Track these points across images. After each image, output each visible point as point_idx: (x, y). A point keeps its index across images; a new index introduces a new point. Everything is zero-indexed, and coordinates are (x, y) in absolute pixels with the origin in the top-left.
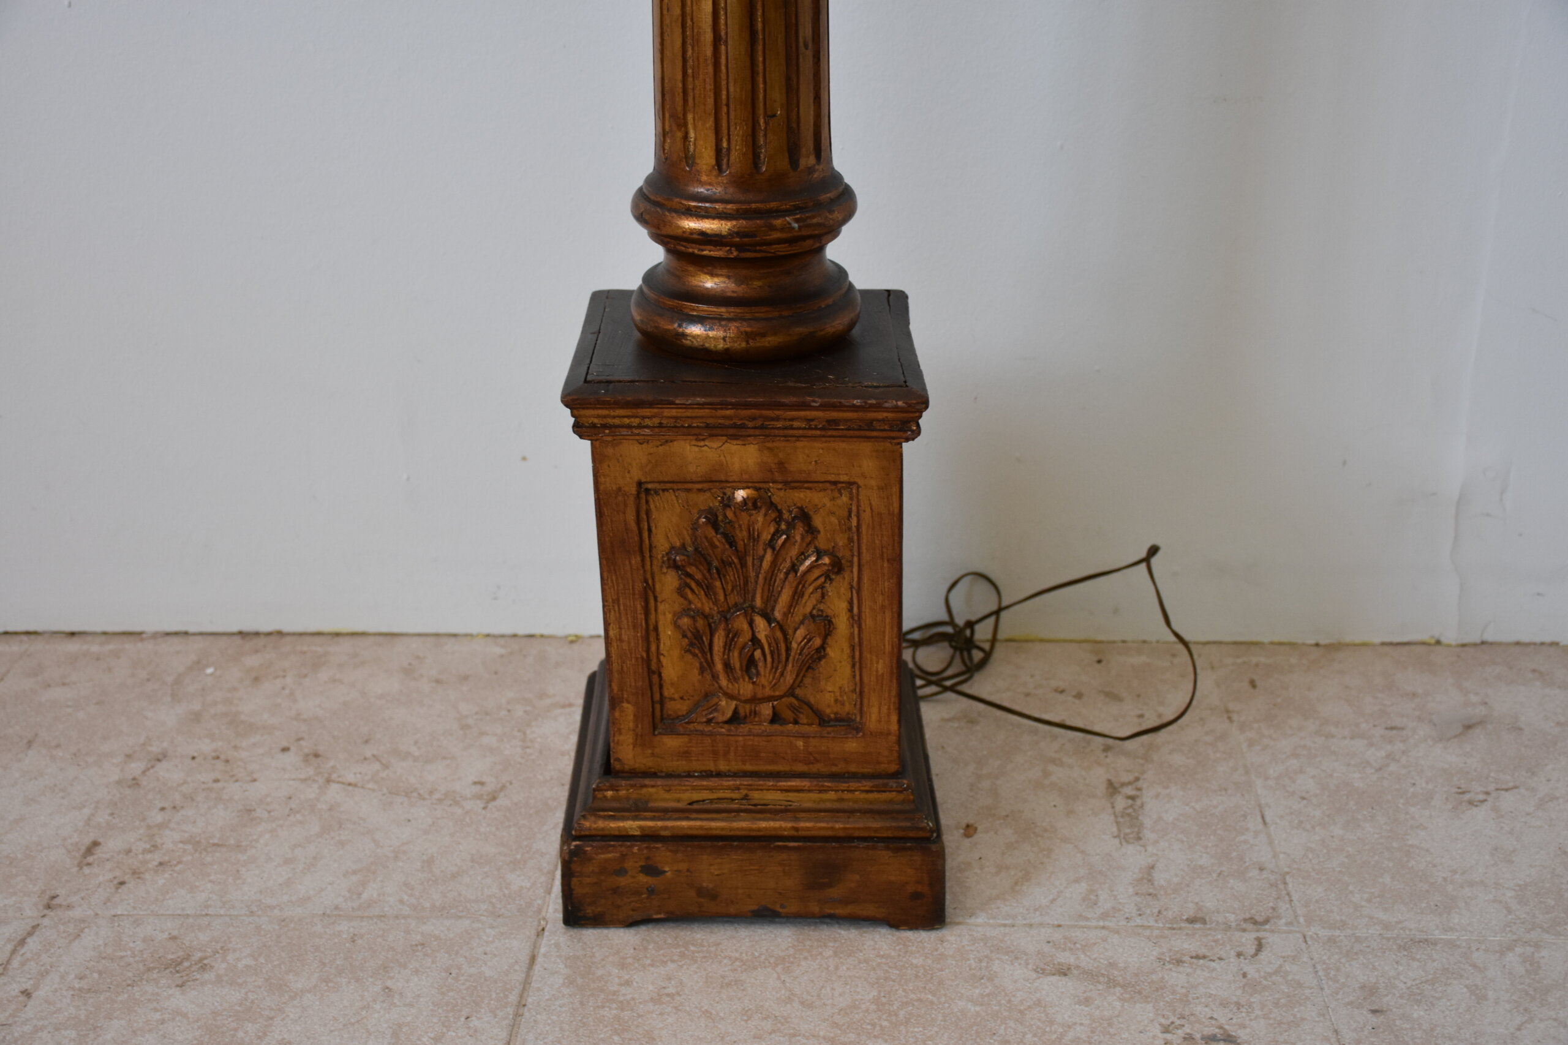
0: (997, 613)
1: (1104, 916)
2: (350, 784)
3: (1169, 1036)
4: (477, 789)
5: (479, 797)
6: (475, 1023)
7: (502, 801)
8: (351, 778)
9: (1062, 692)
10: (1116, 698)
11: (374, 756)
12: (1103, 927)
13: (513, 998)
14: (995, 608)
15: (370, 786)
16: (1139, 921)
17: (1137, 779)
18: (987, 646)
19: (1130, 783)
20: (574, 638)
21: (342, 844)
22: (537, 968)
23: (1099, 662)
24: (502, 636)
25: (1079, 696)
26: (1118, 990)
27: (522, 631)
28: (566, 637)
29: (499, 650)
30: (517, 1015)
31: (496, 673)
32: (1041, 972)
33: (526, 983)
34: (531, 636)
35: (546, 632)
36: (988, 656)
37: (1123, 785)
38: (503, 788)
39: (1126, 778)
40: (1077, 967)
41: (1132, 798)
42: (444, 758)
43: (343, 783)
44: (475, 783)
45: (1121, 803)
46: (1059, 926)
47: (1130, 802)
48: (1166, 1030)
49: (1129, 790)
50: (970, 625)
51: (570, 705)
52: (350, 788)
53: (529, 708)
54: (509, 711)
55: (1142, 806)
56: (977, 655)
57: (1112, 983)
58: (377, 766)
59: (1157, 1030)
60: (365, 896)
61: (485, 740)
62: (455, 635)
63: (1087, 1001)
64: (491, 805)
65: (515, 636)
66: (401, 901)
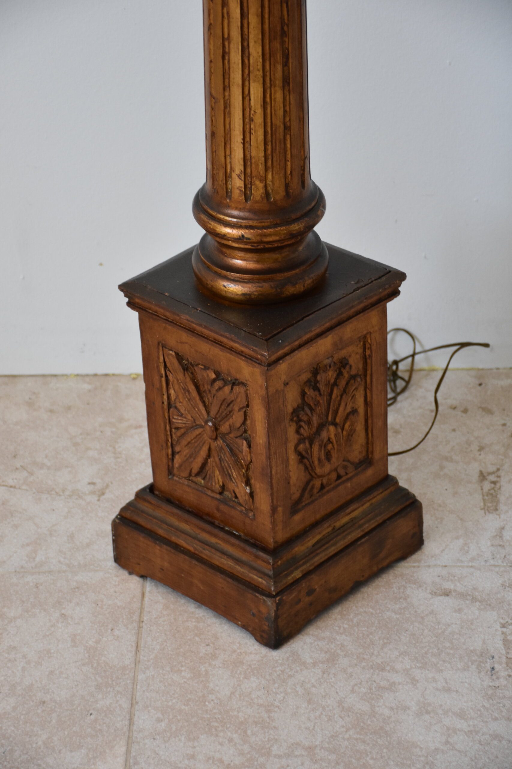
0: (413, 356)
1: (473, 559)
2: (11, 487)
3: (504, 630)
4: (91, 487)
5: (93, 493)
6: (116, 632)
7: (108, 495)
8: (11, 482)
9: (455, 408)
10: (488, 411)
11: (22, 466)
12: (471, 567)
13: (136, 617)
14: (411, 353)
15: (24, 487)
16: (492, 562)
17: (498, 470)
18: (407, 378)
19: (493, 473)
20: (135, 376)
21: (16, 526)
22: (146, 599)
23: (480, 385)
24: (87, 375)
25: (465, 411)
26: (478, 604)
27: (100, 371)
28: (130, 375)
29: (87, 387)
30: (140, 627)
31: (88, 404)
32: (434, 594)
33: (142, 608)
34: (106, 375)
35: (116, 372)
36: (408, 382)
37: (490, 474)
38: (107, 486)
39: (492, 469)
40: (455, 591)
41: (494, 483)
42: (67, 467)
43: (6, 486)
44: (89, 484)
45: (487, 486)
46: (446, 566)
47: (493, 485)
48: (503, 626)
49: (492, 478)
50: (396, 363)
51: (140, 427)
52: (12, 489)
53: (114, 430)
54: (102, 432)
55: (500, 488)
56: (400, 384)
57: (474, 600)
58: (25, 474)
59: (498, 627)
60: (37, 559)
61: (91, 453)
62: (55, 376)
63: (460, 611)
64: (102, 498)
65: (95, 375)
66: (60, 562)
